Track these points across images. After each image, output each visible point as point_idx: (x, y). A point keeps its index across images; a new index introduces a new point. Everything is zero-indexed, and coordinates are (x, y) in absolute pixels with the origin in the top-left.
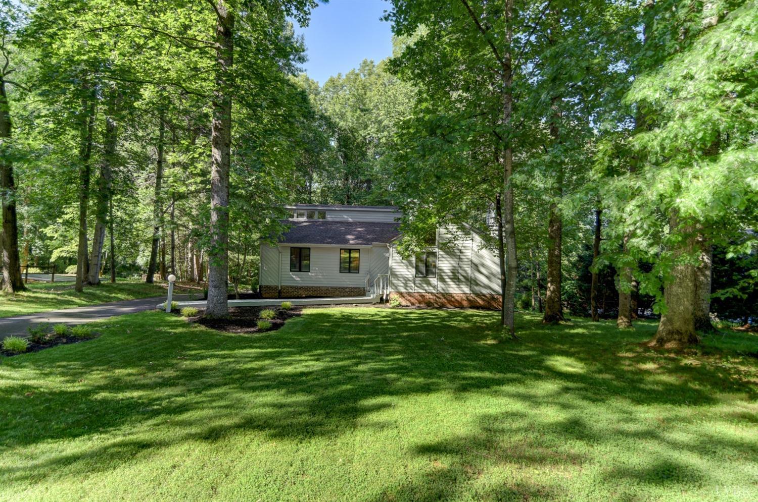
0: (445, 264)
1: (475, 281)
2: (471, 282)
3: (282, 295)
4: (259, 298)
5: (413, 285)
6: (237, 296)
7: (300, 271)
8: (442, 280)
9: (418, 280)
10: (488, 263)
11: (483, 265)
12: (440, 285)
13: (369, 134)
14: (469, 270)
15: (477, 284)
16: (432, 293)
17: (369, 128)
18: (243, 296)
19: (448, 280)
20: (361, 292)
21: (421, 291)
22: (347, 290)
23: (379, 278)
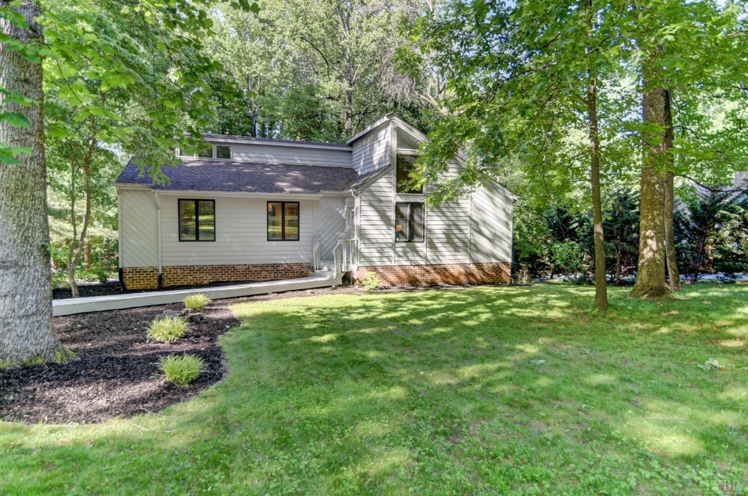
0: (435, 223)
1: (475, 246)
2: (471, 247)
3: (166, 283)
4: (121, 293)
5: (392, 254)
6: (74, 291)
7: (197, 240)
8: (432, 246)
9: (400, 247)
10: (491, 219)
11: (485, 223)
12: (429, 254)
13: (254, 72)
14: (467, 230)
15: (478, 251)
16: (419, 265)
17: (254, 65)
18: (85, 291)
19: (438, 245)
20: (303, 271)
21: (405, 263)
22: (280, 268)
23: (340, 247)
